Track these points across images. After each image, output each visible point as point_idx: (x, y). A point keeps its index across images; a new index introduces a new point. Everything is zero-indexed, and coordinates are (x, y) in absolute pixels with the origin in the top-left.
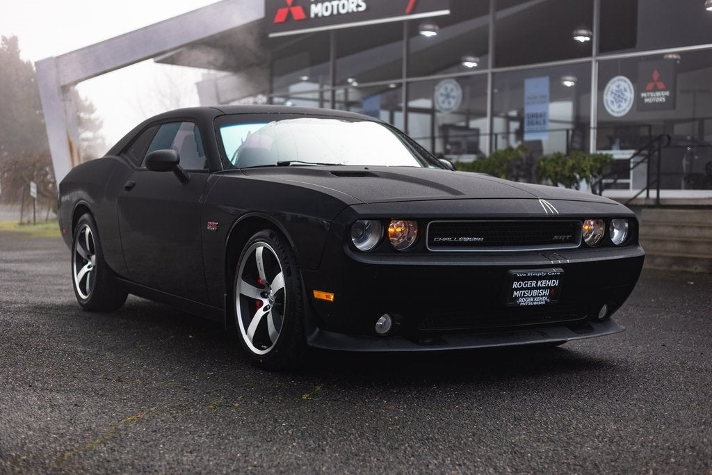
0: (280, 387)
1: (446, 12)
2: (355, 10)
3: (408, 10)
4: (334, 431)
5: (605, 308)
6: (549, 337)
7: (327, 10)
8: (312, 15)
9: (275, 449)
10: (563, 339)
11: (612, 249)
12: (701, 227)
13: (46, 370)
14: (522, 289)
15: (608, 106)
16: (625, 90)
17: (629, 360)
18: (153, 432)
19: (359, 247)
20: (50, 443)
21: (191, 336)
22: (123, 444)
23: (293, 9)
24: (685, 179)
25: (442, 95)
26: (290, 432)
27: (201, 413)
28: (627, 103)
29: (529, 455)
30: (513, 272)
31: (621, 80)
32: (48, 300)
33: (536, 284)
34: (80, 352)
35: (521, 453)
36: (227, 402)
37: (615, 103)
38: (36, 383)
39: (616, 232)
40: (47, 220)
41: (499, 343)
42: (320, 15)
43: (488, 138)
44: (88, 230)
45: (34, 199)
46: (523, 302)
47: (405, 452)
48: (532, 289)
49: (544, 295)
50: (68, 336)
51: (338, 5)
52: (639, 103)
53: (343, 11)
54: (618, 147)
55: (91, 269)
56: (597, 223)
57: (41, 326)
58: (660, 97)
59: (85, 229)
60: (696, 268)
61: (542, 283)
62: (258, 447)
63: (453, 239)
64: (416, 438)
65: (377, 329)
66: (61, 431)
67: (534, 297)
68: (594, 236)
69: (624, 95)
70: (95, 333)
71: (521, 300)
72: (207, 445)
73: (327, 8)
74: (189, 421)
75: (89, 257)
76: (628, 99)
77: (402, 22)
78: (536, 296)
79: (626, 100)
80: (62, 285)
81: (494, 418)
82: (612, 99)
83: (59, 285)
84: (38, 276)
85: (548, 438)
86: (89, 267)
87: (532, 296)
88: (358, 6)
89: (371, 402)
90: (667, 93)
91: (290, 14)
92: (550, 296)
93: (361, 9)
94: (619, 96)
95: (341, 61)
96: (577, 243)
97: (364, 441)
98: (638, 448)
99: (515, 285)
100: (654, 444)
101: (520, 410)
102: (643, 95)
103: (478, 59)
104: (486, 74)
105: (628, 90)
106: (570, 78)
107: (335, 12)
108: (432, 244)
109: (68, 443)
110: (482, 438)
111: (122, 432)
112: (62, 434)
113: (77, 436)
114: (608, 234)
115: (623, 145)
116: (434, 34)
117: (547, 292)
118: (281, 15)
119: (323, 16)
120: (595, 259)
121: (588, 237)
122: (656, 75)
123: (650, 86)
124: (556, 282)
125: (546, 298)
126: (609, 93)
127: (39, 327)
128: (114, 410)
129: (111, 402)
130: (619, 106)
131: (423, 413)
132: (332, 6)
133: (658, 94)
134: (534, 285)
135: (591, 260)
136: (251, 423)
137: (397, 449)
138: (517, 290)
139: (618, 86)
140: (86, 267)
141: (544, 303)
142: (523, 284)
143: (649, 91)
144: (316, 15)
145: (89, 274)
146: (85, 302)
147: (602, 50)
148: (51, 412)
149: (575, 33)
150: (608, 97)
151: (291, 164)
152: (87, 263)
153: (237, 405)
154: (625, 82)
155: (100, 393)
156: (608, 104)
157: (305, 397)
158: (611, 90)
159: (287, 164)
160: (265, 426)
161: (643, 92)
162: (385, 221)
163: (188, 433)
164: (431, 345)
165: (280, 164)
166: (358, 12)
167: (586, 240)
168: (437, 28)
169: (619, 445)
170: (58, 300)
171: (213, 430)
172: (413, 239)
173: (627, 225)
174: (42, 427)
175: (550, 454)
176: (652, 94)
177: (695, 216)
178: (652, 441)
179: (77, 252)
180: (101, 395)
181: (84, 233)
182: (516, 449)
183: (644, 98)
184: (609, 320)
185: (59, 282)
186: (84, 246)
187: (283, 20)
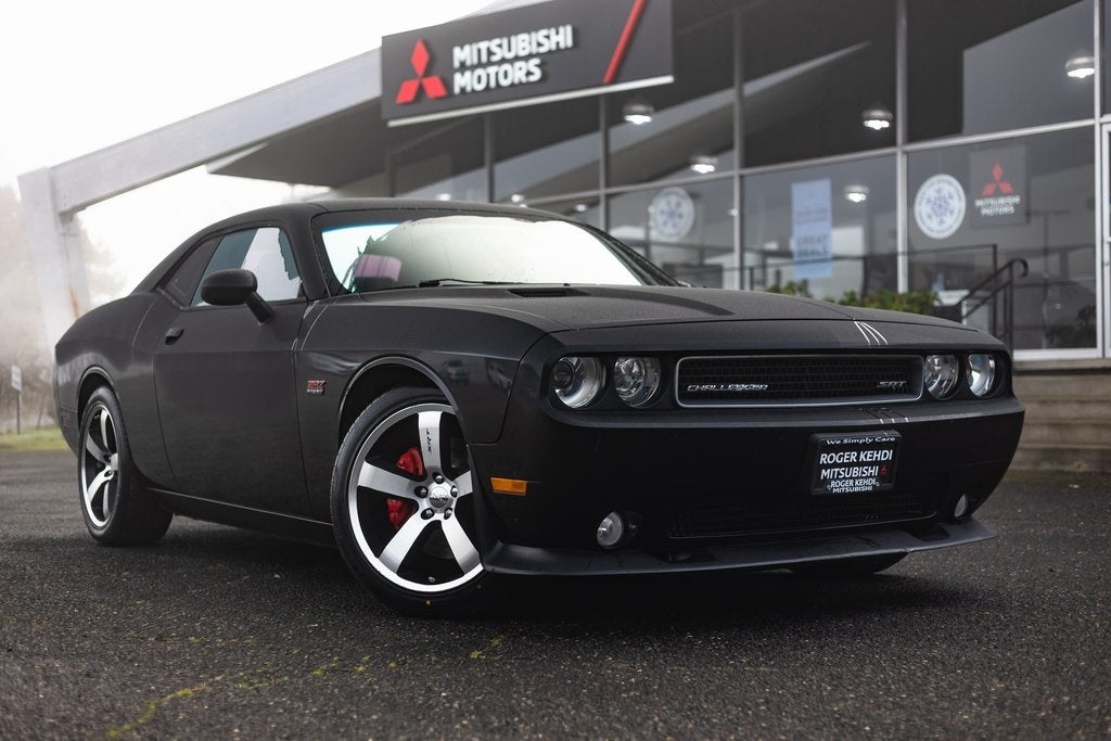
0: (431, 642)
1: (668, 79)
2: (524, 79)
3: (607, 78)
4: (529, 702)
5: (963, 500)
6: (879, 547)
7: (479, 82)
8: (457, 90)
9: (432, 730)
10: (903, 550)
11: (973, 402)
12: (1082, 403)
13: (36, 627)
14: (835, 465)
15: (923, 222)
16: (951, 197)
17: (1001, 591)
18: (221, 710)
19: (568, 402)
20: (44, 731)
21: (277, 576)
22: (172, 731)
23: (426, 81)
24: (1047, 336)
25: (662, 212)
26: (456, 705)
27: (301, 681)
28: (955, 216)
29: (867, 728)
30: (821, 437)
31: (944, 181)
32: (39, 533)
33: (858, 458)
34: (94, 601)
35: (853, 726)
36: (345, 666)
37: (934, 217)
38: (20, 646)
39: (976, 376)
40: (38, 427)
41: (800, 557)
42: (469, 89)
43: (737, 274)
44: (105, 414)
45: (18, 392)
46: (836, 487)
47: (656, 729)
48: (850, 465)
49: (871, 476)
50: (73, 580)
51: (497, 74)
52: (972, 214)
53: (505, 83)
54: (942, 286)
55: (110, 478)
56: (946, 361)
57: (28, 568)
58: (1006, 205)
59: (100, 412)
60: (1079, 466)
61: (866, 456)
62: (402, 727)
63: (718, 387)
64: (670, 709)
65: (600, 539)
66: (62, 714)
67: (854, 479)
68: (941, 382)
69: (949, 204)
70: (119, 574)
71: (833, 484)
72: (314, 728)
73: (479, 78)
74: (282, 694)
75: (107, 459)
76: (956, 211)
77: (596, 97)
78: (858, 478)
79: (952, 212)
80: (63, 513)
81: (797, 677)
82: (930, 211)
83: (58, 513)
84: (24, 502)
85: (893, 703)
86: (107, 474)
87: (851, 478)
88: (529, 73)
89: (588, 660)
90: (1017, 200)
91: (421, 91)
92: (880, 478)
93: (533, 78)
94: (940, 206)
95: (500, 168)
96: (916, 394)
97: (582, 714)
98: (1047, 715)
99: (824, 459)
100: (1073, 707)
101: (837, 665)
102: (979, 203)
103: (715, 160)
104: (732, 178)
105: (956, 197)
106: (859, 188)
107: (493, 84)
108: (685, 396)
109: (75, 730)
110: (782, 705)
111: (167, 713)
112: (63, 718)
113: (91, 719)
114: (964, 379)
115: (949, 282)
116: (647, 119)
117: (874, 471)
118: (407, 92)
119: (473, 91)
120: (948, 417)
121: (932, 384)
122: (997, 172)
123: (989, 189)
124: (890, 454)
125: (874, 481)
126: (924, 203)
127: (25, 569)
128: (153, 680)
129: (148, 670)
130: (941, 222)
131: (676, 673)
132: (488, 75)
133: (1002, 201)
134: (853, 458)
135: (943, 417)
136: (388, 693)
137: (640, 725)
138: (827, 466)
139: (939, 191)
140: (102, 474)
141: (870, 488)
142: (836, 458)
143: (989, 196)
144: (463, 90)
145: (107, 486)
146: (101, 532)
147: (912, 137)
148: (46, 686)
149: (865, 115)
150: (922, 208)
151: (442, 283)
152: (104, 468)
153: (361, 669)
154: (950, 183)
155: (129, 657)
156: (922, 219)
157: (475, 655)
158: (926, 196)
159: (435, 283)
160: (412, 698)
161: (979, 198)
162: (606, 358)
163: (281, 711)
164: (688, 562)
165: (423, 285)
166: (529, 83)
167: (930, 389)
168: (651, 109)
169: (1016, 711)
170: (58, 533)
171: (325, 705)
172: (655, 387)
173: (992, 363)
174: (30, 707)
175: (902, 727)
176: (992, 202)
177: (1072, 385)
178: (1069, 703)
179: (87, 451)
180: (131, 661)
181: (99, 419)
182: (843, 720)
183: (980, 208)
184: (970, 519)
185: (60, 509)
186: (99, 442)
187: (410, 98)
